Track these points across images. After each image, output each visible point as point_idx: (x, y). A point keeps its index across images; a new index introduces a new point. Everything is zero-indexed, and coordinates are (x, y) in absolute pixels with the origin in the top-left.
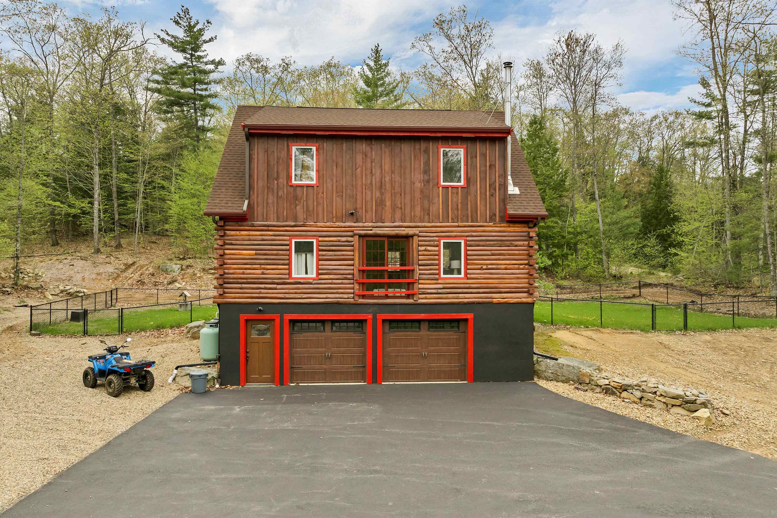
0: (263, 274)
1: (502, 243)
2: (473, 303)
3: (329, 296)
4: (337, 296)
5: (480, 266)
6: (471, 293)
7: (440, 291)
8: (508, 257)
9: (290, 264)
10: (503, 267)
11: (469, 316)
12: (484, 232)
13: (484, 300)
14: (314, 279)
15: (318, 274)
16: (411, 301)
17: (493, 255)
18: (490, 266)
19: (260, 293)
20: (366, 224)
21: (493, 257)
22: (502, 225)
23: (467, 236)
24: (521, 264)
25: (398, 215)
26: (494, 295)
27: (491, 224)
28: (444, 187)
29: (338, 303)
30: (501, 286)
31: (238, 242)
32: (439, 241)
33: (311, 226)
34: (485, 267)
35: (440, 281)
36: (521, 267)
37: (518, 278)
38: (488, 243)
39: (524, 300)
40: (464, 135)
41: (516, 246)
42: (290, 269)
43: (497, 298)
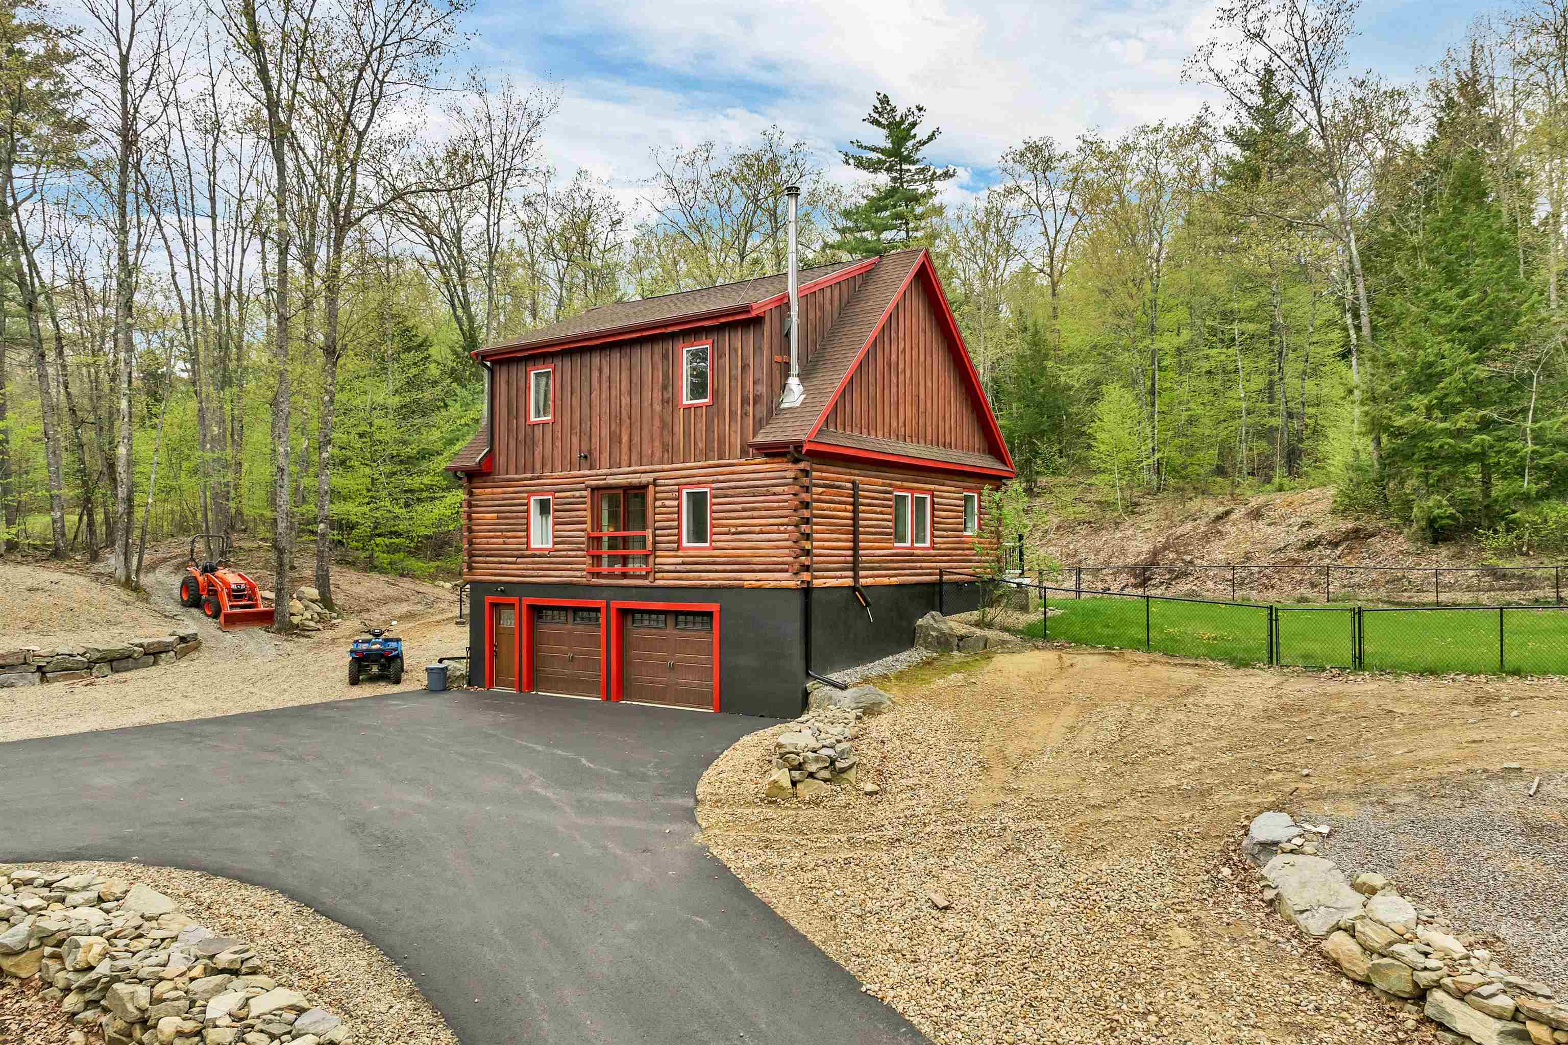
0: (505, 543)
1: (754, 490)
2: (719, 587)
3: (564, 573)
4: (571, 573)
5: (726, 529)
6: (716, 571)
7: (679, 568)
8: (763, 513)
9: (527, 530)
10: (758, 529)
11: (714, 607)
12: (733, 473)
13: (732, 583)
14: (550, 550)
15: (555, 543)
16: (646, 582)
17: (744, 510)
18: (740, 529)
19: (501, 569)
20: (599, 472)
21: (744, 514)
22: (757, 461)
23: (713, 482)
24: (782, 525)
25: (635, 457)
26: (744, 575)
27: (743, 461)
28: (688, 408)
29: (571, 584)
30: (755, 560)
31: (482, 503)
32: (679, 491)
33: (547, 477)
34: (733, 530)
35: (680, 553)
36: (782, 528)
37: (778, 548)
38: (738, 491)
39: (784, 584)
40: (707, 323)
41: (774, 494)
42: (528, 537)
43: (749, 580)
